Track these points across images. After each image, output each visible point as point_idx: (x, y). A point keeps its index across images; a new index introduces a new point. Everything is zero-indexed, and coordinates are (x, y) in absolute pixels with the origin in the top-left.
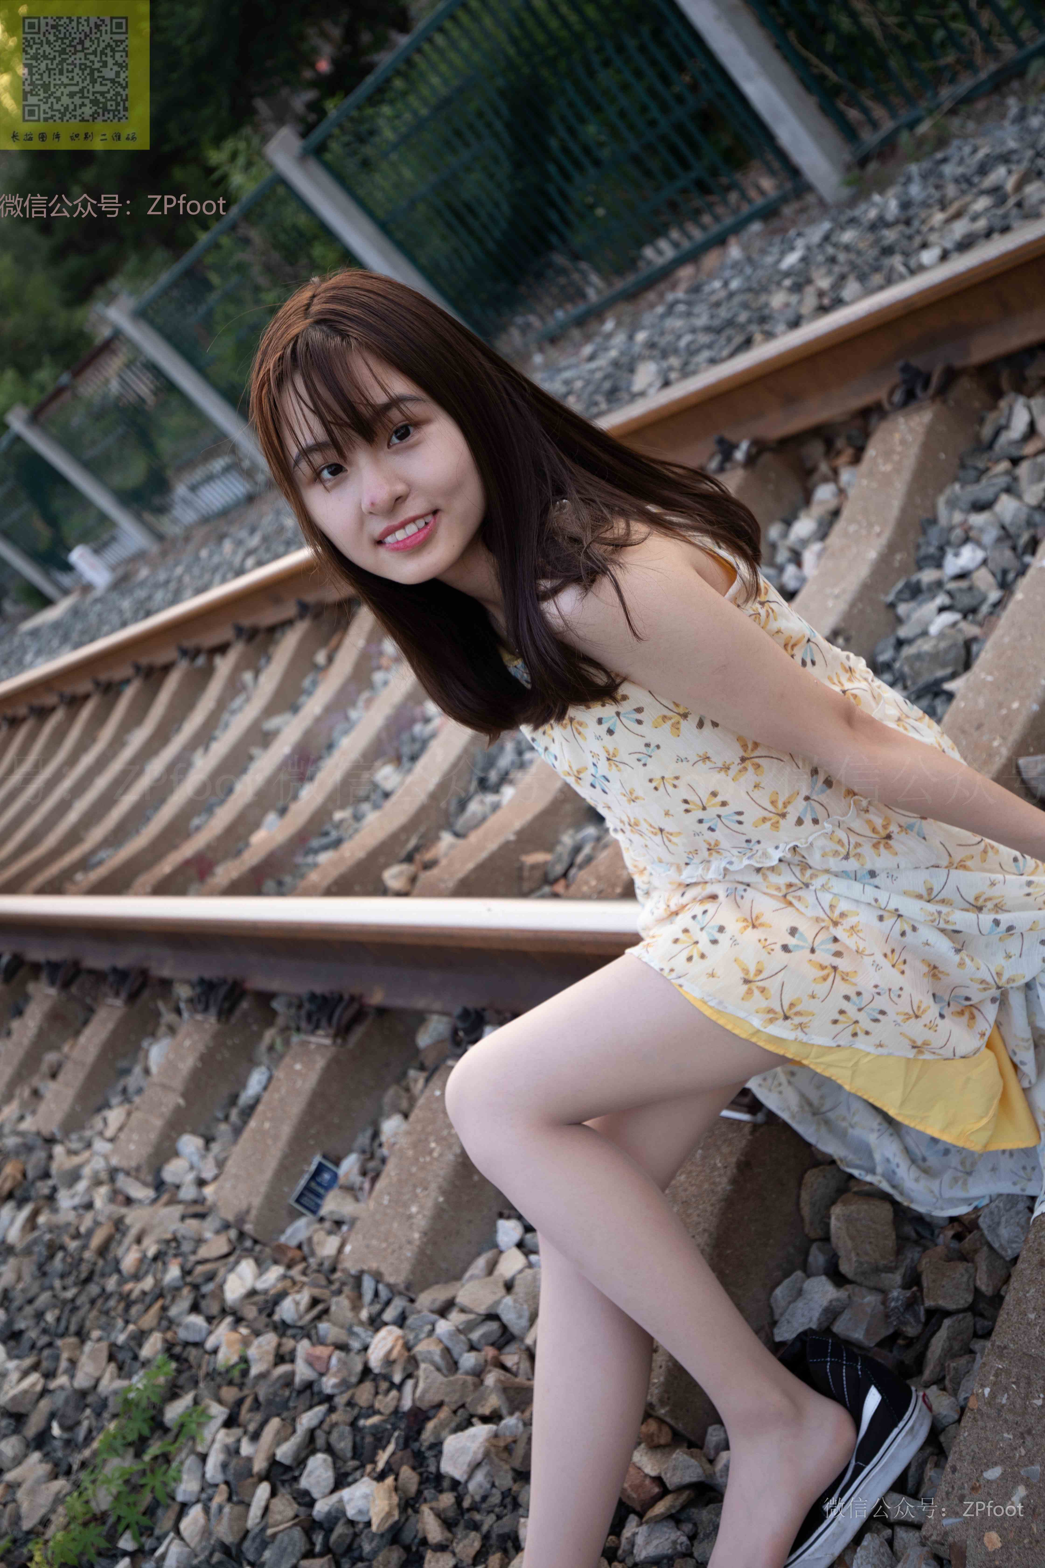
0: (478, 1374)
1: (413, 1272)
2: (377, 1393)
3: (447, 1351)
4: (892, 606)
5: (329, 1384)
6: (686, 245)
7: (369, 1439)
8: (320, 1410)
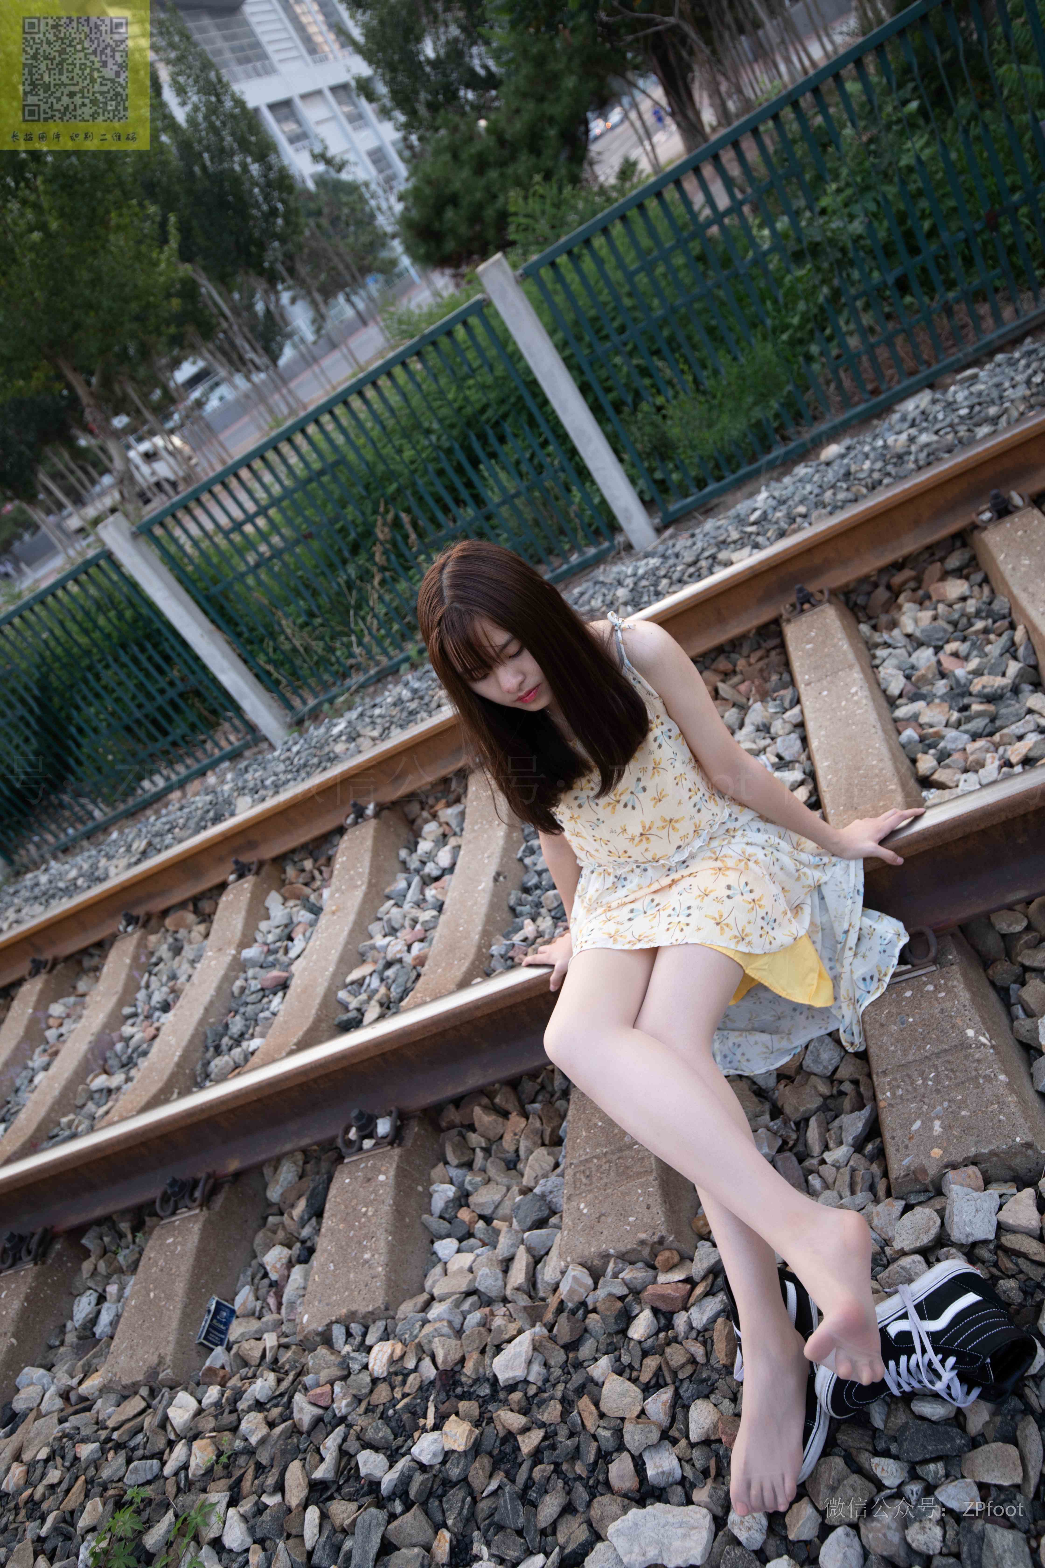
0: (485, 1324)
1: (387, 1295)
2: (393, 1388)
3: (450, 1323)
4: (521, 860)
5: (341, 1406)
6: (174, 777)
7: (405, 1417)
8: (340, 1430)
